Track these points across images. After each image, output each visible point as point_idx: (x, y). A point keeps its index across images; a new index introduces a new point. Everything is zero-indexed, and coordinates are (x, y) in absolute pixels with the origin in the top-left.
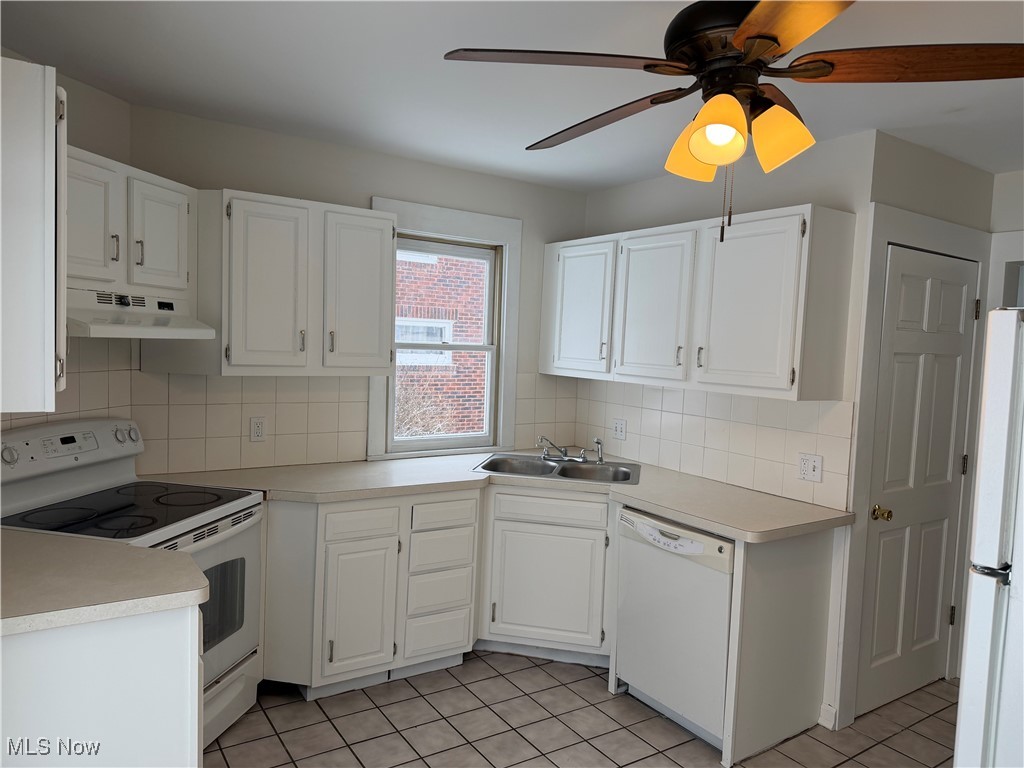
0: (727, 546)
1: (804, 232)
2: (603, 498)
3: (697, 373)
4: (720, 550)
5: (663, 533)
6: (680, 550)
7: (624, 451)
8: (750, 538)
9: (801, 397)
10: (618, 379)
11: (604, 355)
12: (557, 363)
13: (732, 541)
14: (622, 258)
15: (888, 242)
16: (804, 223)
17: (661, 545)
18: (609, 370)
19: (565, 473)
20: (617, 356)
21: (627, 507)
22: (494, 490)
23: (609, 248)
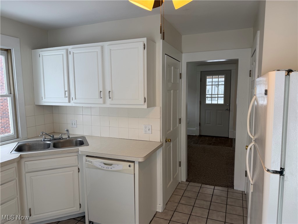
0: (132, 164)
1: (144, 48)
2: (76, 154)
3: (108, 101)
4: (130, 166)
5: (105, 164)
6: (113, 169)
7: (77, 132)
8: (141, 160)
9: (148, 107)
10: (74, 105)
11: (67, 95)
12: (44, 100)
13: (134, 162)
14: (70, 57)
15: (165, 54)
16: (144, 45)
17: (105, 169)
18: (69, 102)
19: (55, 146)
20: (73, 95)
21: (87, 156)
22: (23, 161)
23: (64, 52)
